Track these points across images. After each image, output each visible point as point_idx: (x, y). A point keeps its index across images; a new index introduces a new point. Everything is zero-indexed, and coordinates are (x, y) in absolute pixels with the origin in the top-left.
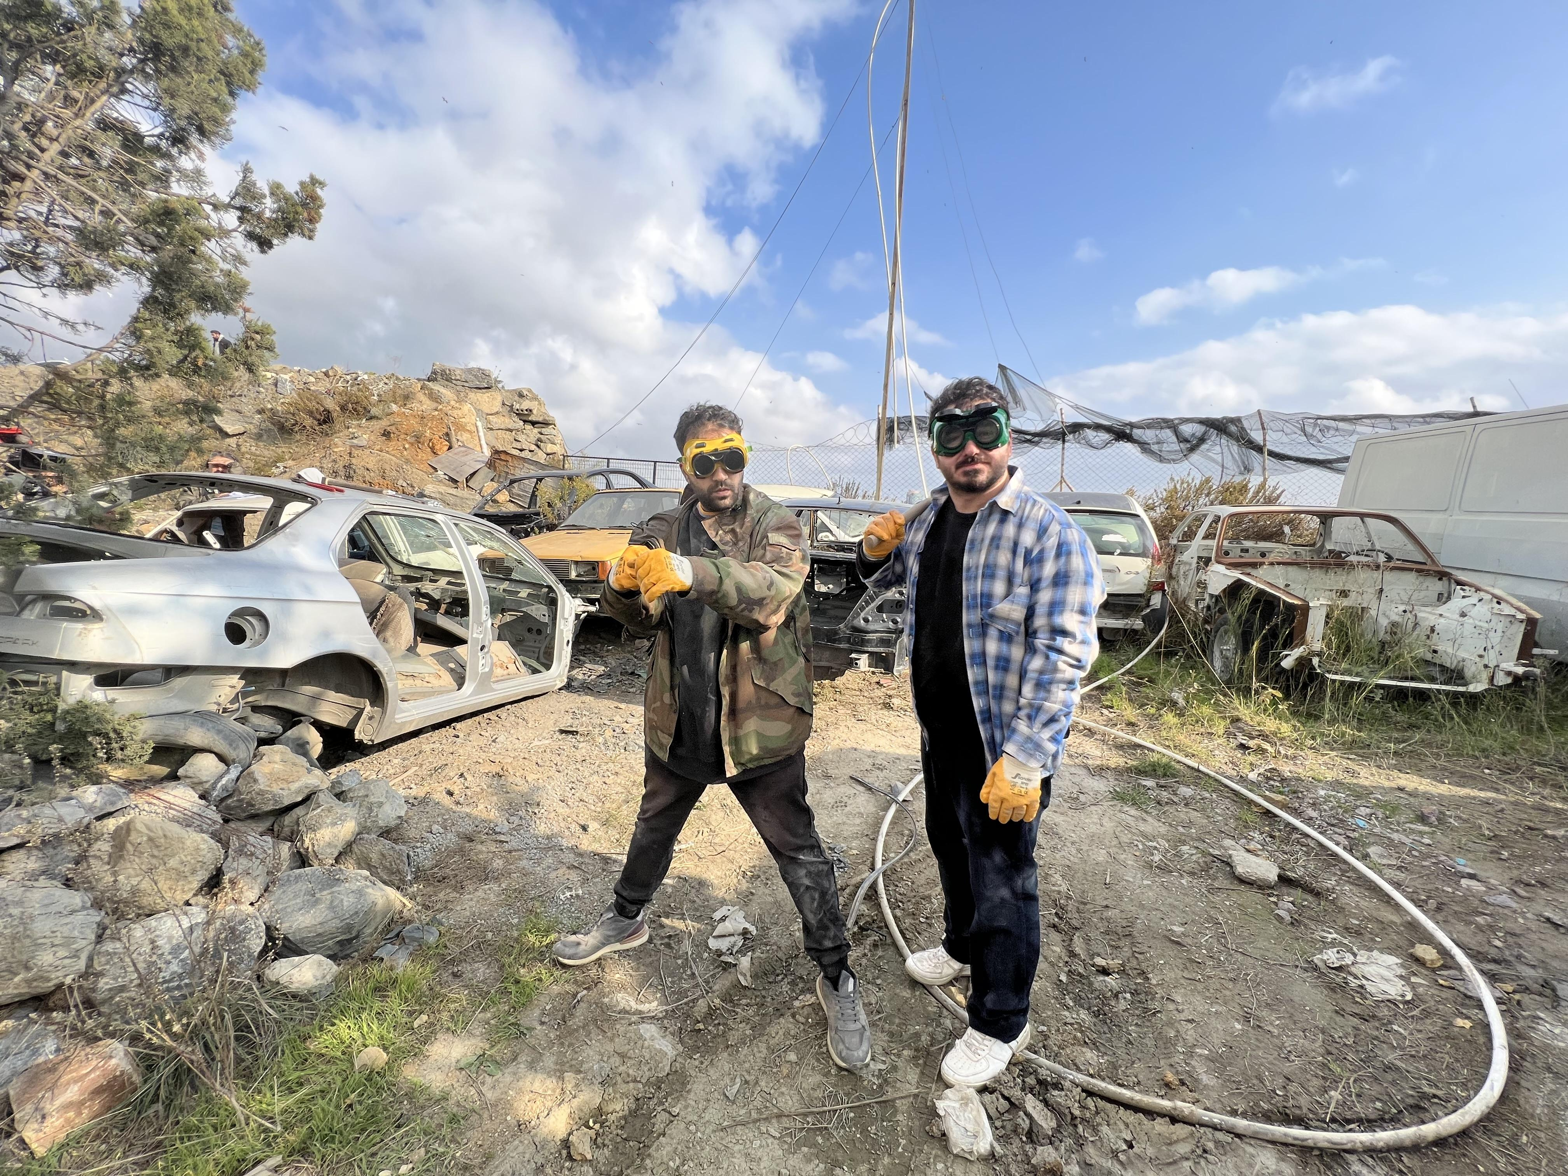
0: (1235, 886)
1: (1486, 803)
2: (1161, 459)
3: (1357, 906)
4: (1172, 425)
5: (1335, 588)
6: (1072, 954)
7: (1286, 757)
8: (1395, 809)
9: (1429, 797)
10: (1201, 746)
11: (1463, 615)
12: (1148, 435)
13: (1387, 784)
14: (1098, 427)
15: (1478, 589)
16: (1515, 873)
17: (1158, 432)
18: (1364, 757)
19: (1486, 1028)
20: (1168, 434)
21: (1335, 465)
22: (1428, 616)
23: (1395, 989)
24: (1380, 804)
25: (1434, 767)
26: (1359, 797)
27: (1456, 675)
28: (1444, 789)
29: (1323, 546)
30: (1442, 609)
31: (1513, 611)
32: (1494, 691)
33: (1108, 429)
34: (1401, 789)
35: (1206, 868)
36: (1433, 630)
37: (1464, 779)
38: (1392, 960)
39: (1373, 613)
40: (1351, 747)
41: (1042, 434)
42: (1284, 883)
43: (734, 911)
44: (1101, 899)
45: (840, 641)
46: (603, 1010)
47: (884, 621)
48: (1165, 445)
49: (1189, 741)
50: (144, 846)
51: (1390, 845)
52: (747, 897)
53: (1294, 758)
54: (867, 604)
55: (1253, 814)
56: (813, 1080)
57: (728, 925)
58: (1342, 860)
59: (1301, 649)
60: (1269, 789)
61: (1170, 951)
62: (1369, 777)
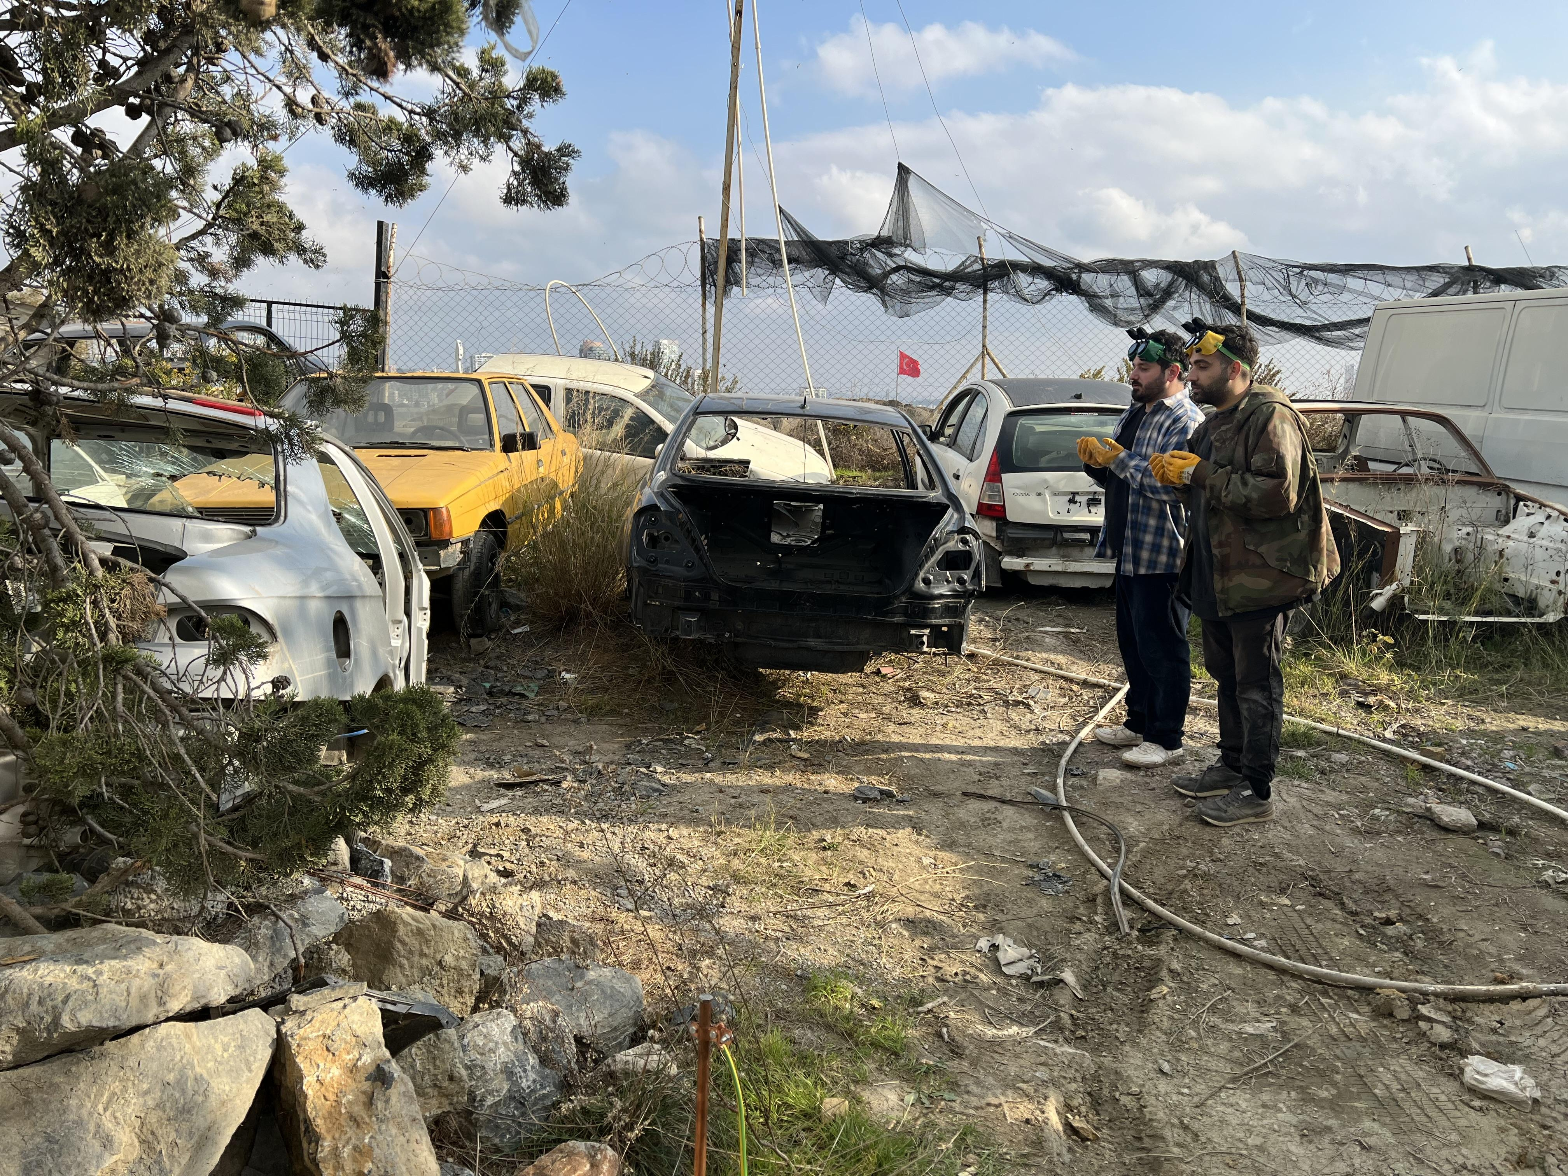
0: (1442, 835)
2: (1110, 320)
4: (1131, 270)
6: (1353, 913)
7: (1408, 710)
8: (1530, 747)
9: (1551, 734)
10: (1325, 708)
11: (1532, 535)
12: (1099, 283)
13: (1511, 726)
14: (1035, 270)
15: (1542, 505)
17: (1113, 279)
18: (1478, 703)
20: (1124, 283)
21: (1327, 334)
22: (1495, 538)
24: (1515, 746)
25: (1540, 705)
26: (1495, 741)
27: (1531, 605)
28: (1559, 725)
30: (1505, 531)
33: (1048, 273)
34: (1524, 729)
35: (1409, 825)
36: (1501, 553)
39: (1436, 537)
40: (1464, 694)
41: (956, 277)
42: (1482, 826)
43: (999, 939)
44: (1340, 866)
45: (893, 613)
46: (979, 1040)
47: (948, 581)
48: (1121, 299)
49: (1308, 705)
50: (414, 943)
51: (1544, 781)
52: (995, 926)
53: (1417, 711)
54: (927, 558)
55: (1414, 773)
56: (1224, 1047)
57: (1010, 951)
58: (1515, 799)
59: (1394, 586)
60: (1413, 745)
61: (1434, 894)
62: (1494, 723)
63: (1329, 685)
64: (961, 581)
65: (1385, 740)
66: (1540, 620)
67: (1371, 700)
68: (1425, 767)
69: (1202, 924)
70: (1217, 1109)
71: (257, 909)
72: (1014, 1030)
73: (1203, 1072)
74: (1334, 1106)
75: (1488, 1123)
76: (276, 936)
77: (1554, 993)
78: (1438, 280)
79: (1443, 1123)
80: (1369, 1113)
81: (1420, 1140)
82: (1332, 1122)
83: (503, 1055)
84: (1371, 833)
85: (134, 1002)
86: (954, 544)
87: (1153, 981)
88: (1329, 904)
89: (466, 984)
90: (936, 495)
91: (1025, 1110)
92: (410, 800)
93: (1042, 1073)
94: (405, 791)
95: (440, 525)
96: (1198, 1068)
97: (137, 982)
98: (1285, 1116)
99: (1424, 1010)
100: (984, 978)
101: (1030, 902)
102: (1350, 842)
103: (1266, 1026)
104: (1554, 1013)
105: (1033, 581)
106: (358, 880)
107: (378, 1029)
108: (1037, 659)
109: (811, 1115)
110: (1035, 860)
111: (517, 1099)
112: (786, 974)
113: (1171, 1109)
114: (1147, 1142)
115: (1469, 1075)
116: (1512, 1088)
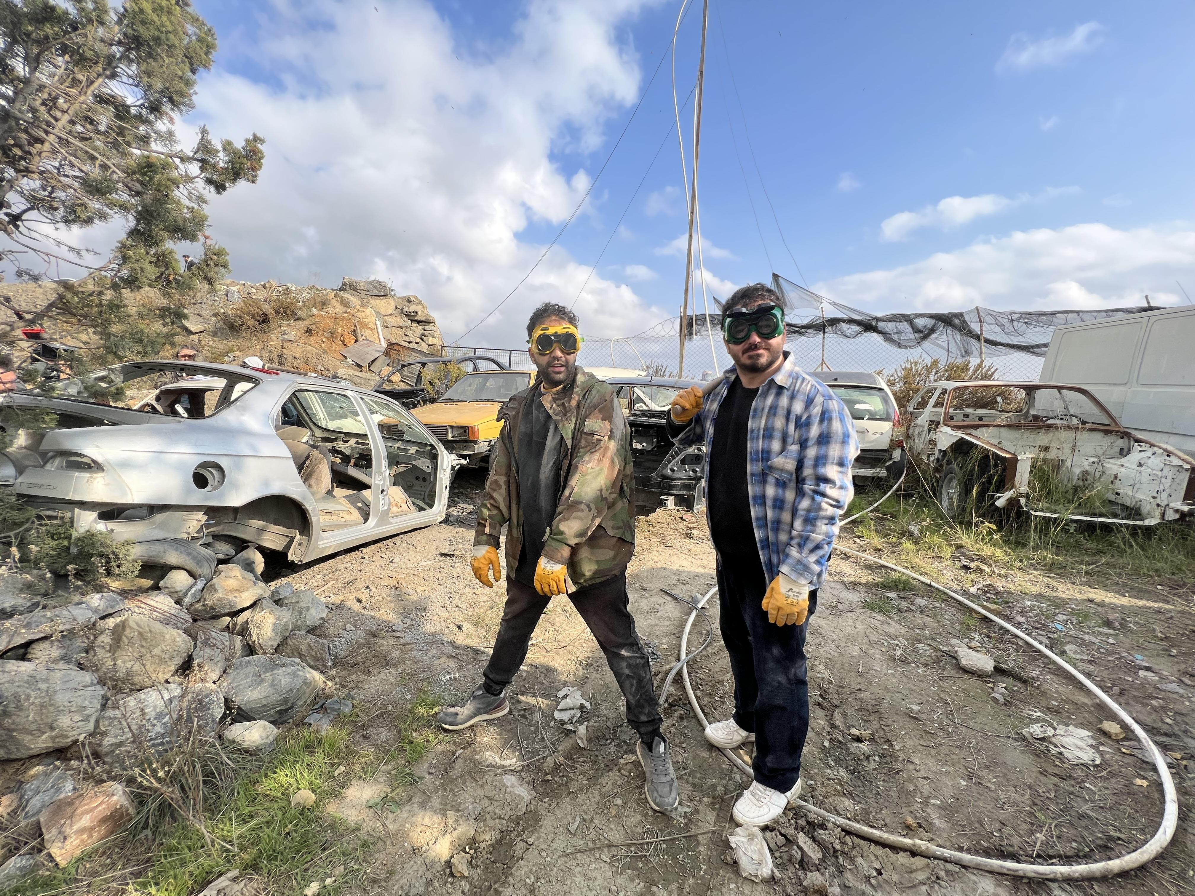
0: (960, 674)
1: (1159, 612)
2: (900, 346)
3: (1057, 691)
4: (908, 319)
5: (1038, 445)
6: (833, 726)
7: (1000, 575)
8: (1086, 616)
10: (933, 567)
11: (1140, 465)
12: (890, 327)
13: (1079, 597)
14: (851, 321)
15: (1152, 445)
16: (1183, 667)
17: (898, 324)
18: (1061, 576)
19: (1159, 786)
20: (905, 326)
21: (1037, 350)
22: (1113, 466)
23: (1087, 755)
24: (1073, 612)
25: (1117, 584)
26: (1057, 606)
27: (1135, 512)
28: (1125, 601)
29: (1028, 412)
30: (1124, 460)
31: (1180, 463)
32: (1164, 524)
33: (859, 323)
34: (1091, 601)
35: (938, 661)
36: (1116, 477)
37: (1140, 594)
38: (1085, 733)
39: (1068, 463)
40: (1051, 568)
41: (808, 327)
42: (998, 673)
43: (573, 691)
44: (855, 683)
45: (651, 486)
46: (474, 766)
47: (686, 470)
48: (903, 335)
49: (923, 563)
51: (1082, 644)
53: (1006, 576)
54: (674, 457)
55: (970, 621)
56: (634, 820)
57: (572, 701)
59: (1012, 492)
62: (1065, 591)
63: (947, 552)
64: (695, 471)
65: (966, 593)
66: (1138, 523)
67: (972, 565)
68: (985, 618)
72: (511, 762)
77: (949, 861)
84: (903, 662)
86: (692, 451)
88: (819, 713)
95: (473, 434)
102: (879, 666)
104: (935, 881)
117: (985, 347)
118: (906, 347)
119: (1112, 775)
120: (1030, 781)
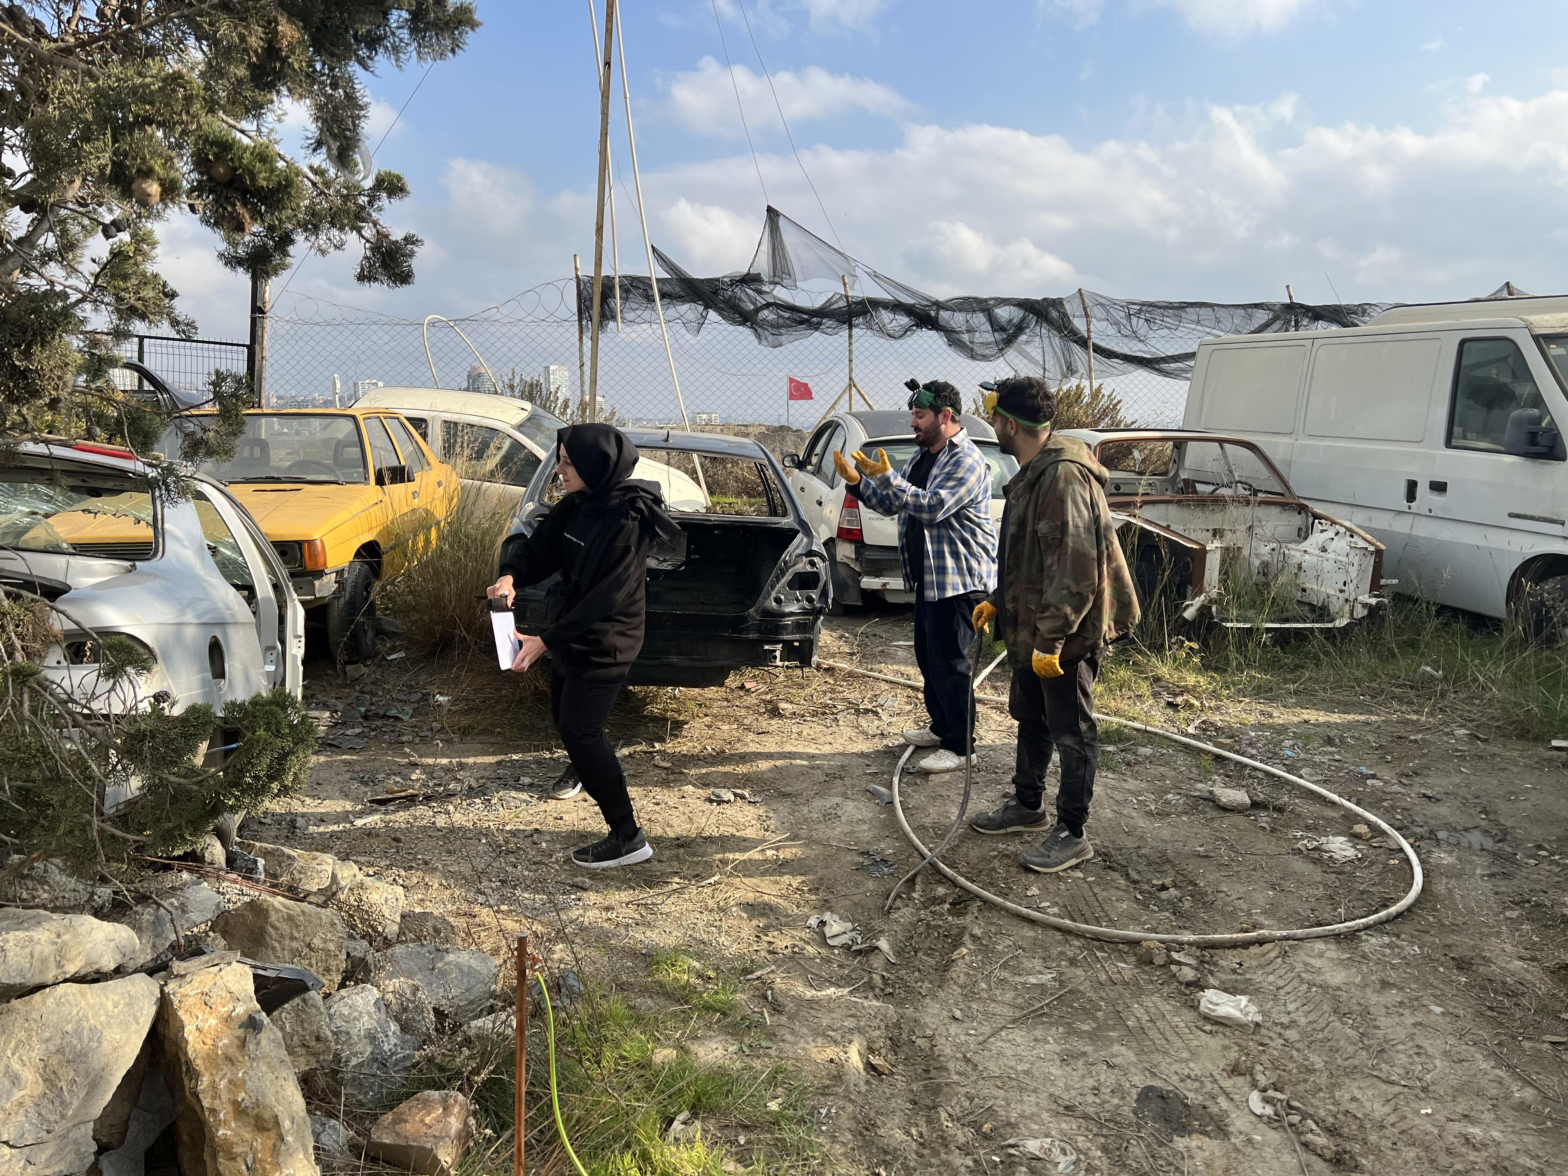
0: (1222, 814)
1: (1367, 723)
2: (973, 355)
3: (1313, 812)
4: (984, 306)
6: (1135, 882)
7: (1212, 708)
8: (1308, 737)
9: (1328, 725)
10: (1138, 708)
11: (1324, 550)
12: (957, 320)
13: (1296, 719)
14: (896, 307)
15: (1333, 523)
16: (1398, 770)
17: (969, 316)
18: (1271, 700)
19: (1407, 860)
20: (980, 319)
21: (1164, 366)
22: (1296, 553)
23: (1351, 853)
24: (1296, 736)
25: (1325, 700)
26: (1280, 734)
27: (1324, 612)
28: (1335, 718)
29: (1177, 474)
30: (1305, 545)
31: (1366, 545)
32: (1355, 624)
33: (907, 310)
34: (1307, 722)
35: (1194, 807)
36: (1300, 567)
37: (1346, 707)
38: (1342, 839)
39: (1245, 552)
40: (1260, 692)
41: (822, 314)
42: (1256, 805)
43: (827, 916)
44: (1130, 843)
45: (748, 630)
46: (800, 1001)
47: (798, 600)
48: (977, 334)
49: (1124, 706)
50: (285, 928)
51: (1314, 765)
52: (825, 906)
53: (1218, 708)
54: (778, 579)
55: (1206, 761)
56: (1010, 995)
57: (836, 926)
58: (1288, 782)
59: (1202, 597)
60: (1210, 739)
61: (1204, 862)
62: (1281, 716)
63: (1144, 688)
64: (810, 600)
65: (1187, 735)
66: (1330, 625)
67: (1179, 700)
68: (1218, 758)
69: (1005, 896)
70: (997, 1044)
71: (143, 899)
72: (831, 991)
73: (989, 1016)
74: (1093, 1037)
75: (1214, 1043)
76: (157, 922)
77: (1286, 938)
78: (1262, 317)
79: (1179, 1044)
80: (1120, 1041)
81: (1157, 1058)
82: (1088, 1049)
83: (366, 1023)
84: (1162, 815)
85: (37, 964)
86: (803, 566)
87: (957, 943)
88: (1115, 875)
89: (333, 963)
90: (787, 522)
91: (831, 1052)
92: (275, 786)
93: (850, 1023)
94: (272, 778)
95: (314, 556)
96: (986, 1013)
97: (39, 948)
98: (1053, 1047)
99: (1175, 956)
100: (810, 950)
101: (857, 885)
102: (1142, 823)
103: (1046, 978)
104: (1284, 954)
105: (891, 599)
106: (234, 876)
107: (250, 987)
108: (889, 671)
109: (644, 1065)
110: (865, 847)
111: (380, 1060)
112: (633, 954)
113: (958, 1046)
114: (933, 1073)
115: (1204, 1006)
116: (1237, 1014)
117: (1097, 361)
118: (985, 358)
119: (1372, 863)
120: (1318, 879)
